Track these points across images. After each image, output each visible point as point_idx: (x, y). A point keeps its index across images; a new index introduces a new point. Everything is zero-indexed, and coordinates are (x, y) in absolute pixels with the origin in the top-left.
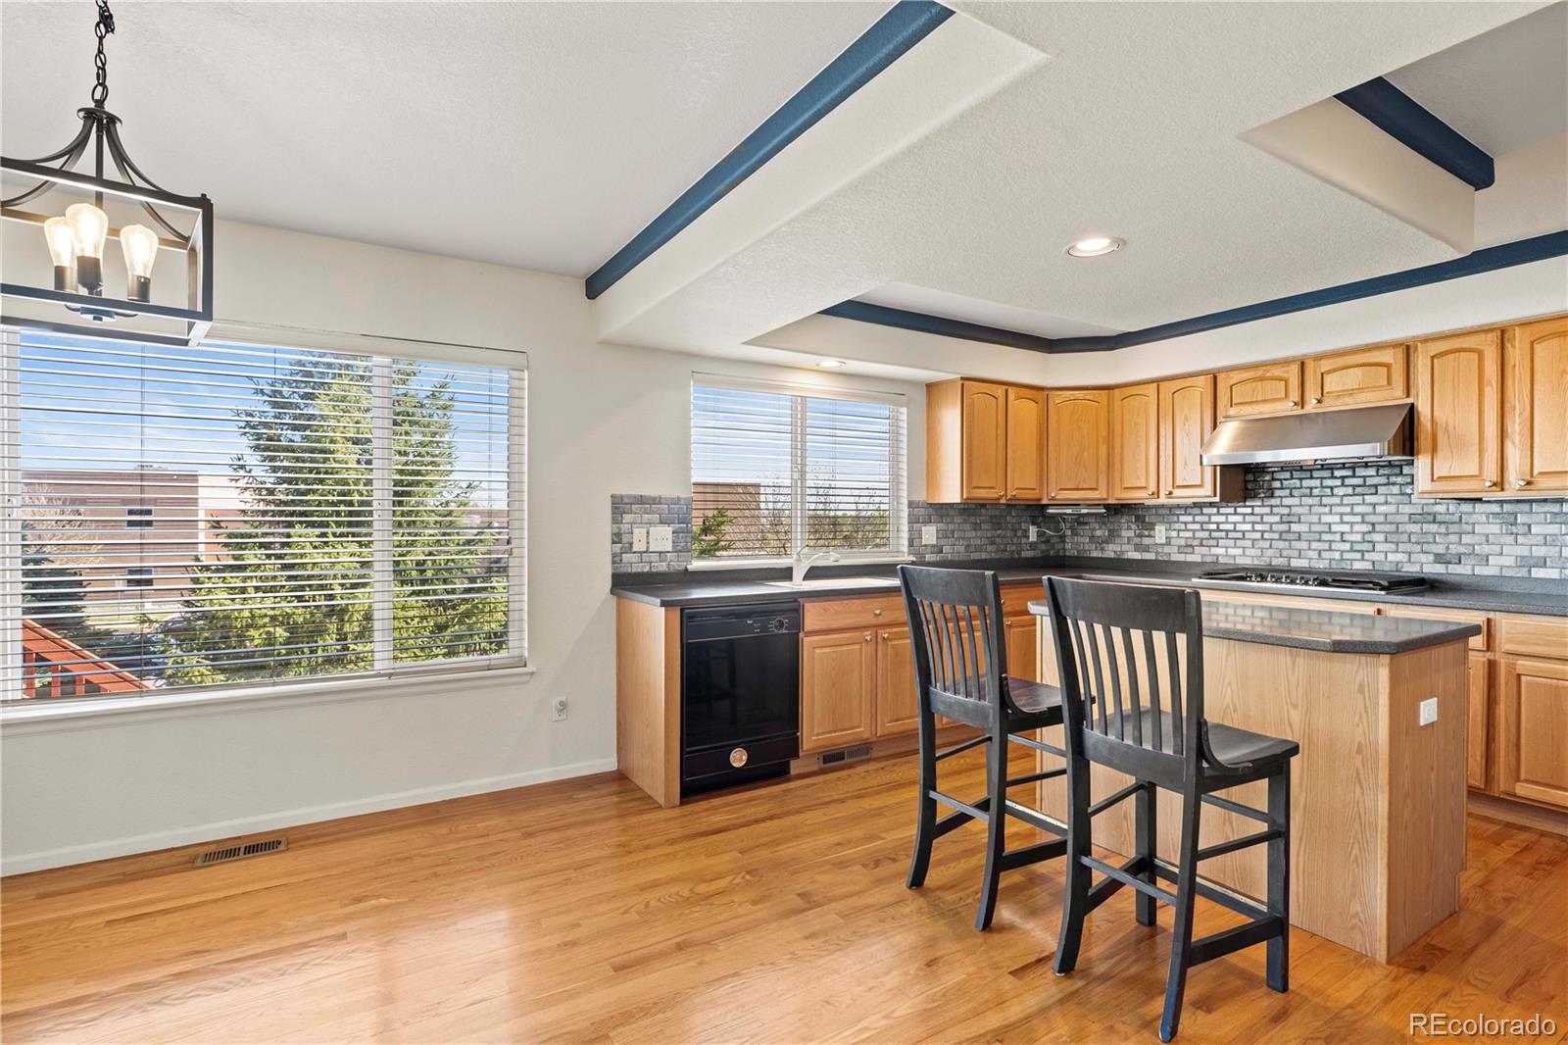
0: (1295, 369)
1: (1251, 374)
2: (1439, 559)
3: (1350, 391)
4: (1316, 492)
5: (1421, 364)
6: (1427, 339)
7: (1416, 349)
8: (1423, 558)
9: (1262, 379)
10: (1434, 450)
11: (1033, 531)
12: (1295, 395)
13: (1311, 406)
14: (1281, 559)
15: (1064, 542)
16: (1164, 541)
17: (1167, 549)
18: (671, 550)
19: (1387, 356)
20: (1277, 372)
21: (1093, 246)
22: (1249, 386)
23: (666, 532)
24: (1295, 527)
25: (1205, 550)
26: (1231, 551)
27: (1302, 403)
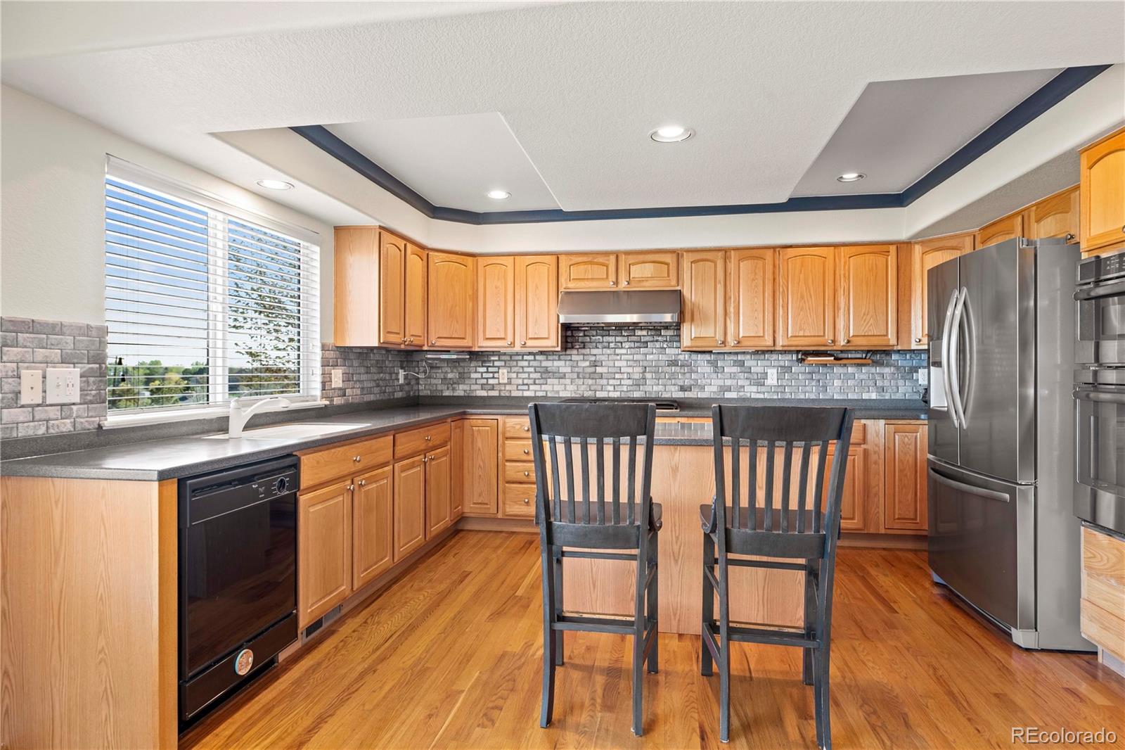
0: (613, 258)
1: (584, 259)
2: (683, 389)
3: (645, 276)
4: (612, 345)
5: (686, 264)
6: (689, 251)
7: (682, 255)
8: (673, 388)
9: (591, 263)
10: (692, 320)
11: (402, 373)
12: (612, 277)
13: (623, 285)
14: (590, 392)
15: (418, 384)
16: (506, 381)
17: (508, 387)
18: (77, 400)
19: (669, 258)
20: (601, 259)
21: (671, 132)
22: (582, 267)
23: (73, 374)
24: (599, 370)
25: (537, 387)
26: (556, 388)
27: (616, 283)
